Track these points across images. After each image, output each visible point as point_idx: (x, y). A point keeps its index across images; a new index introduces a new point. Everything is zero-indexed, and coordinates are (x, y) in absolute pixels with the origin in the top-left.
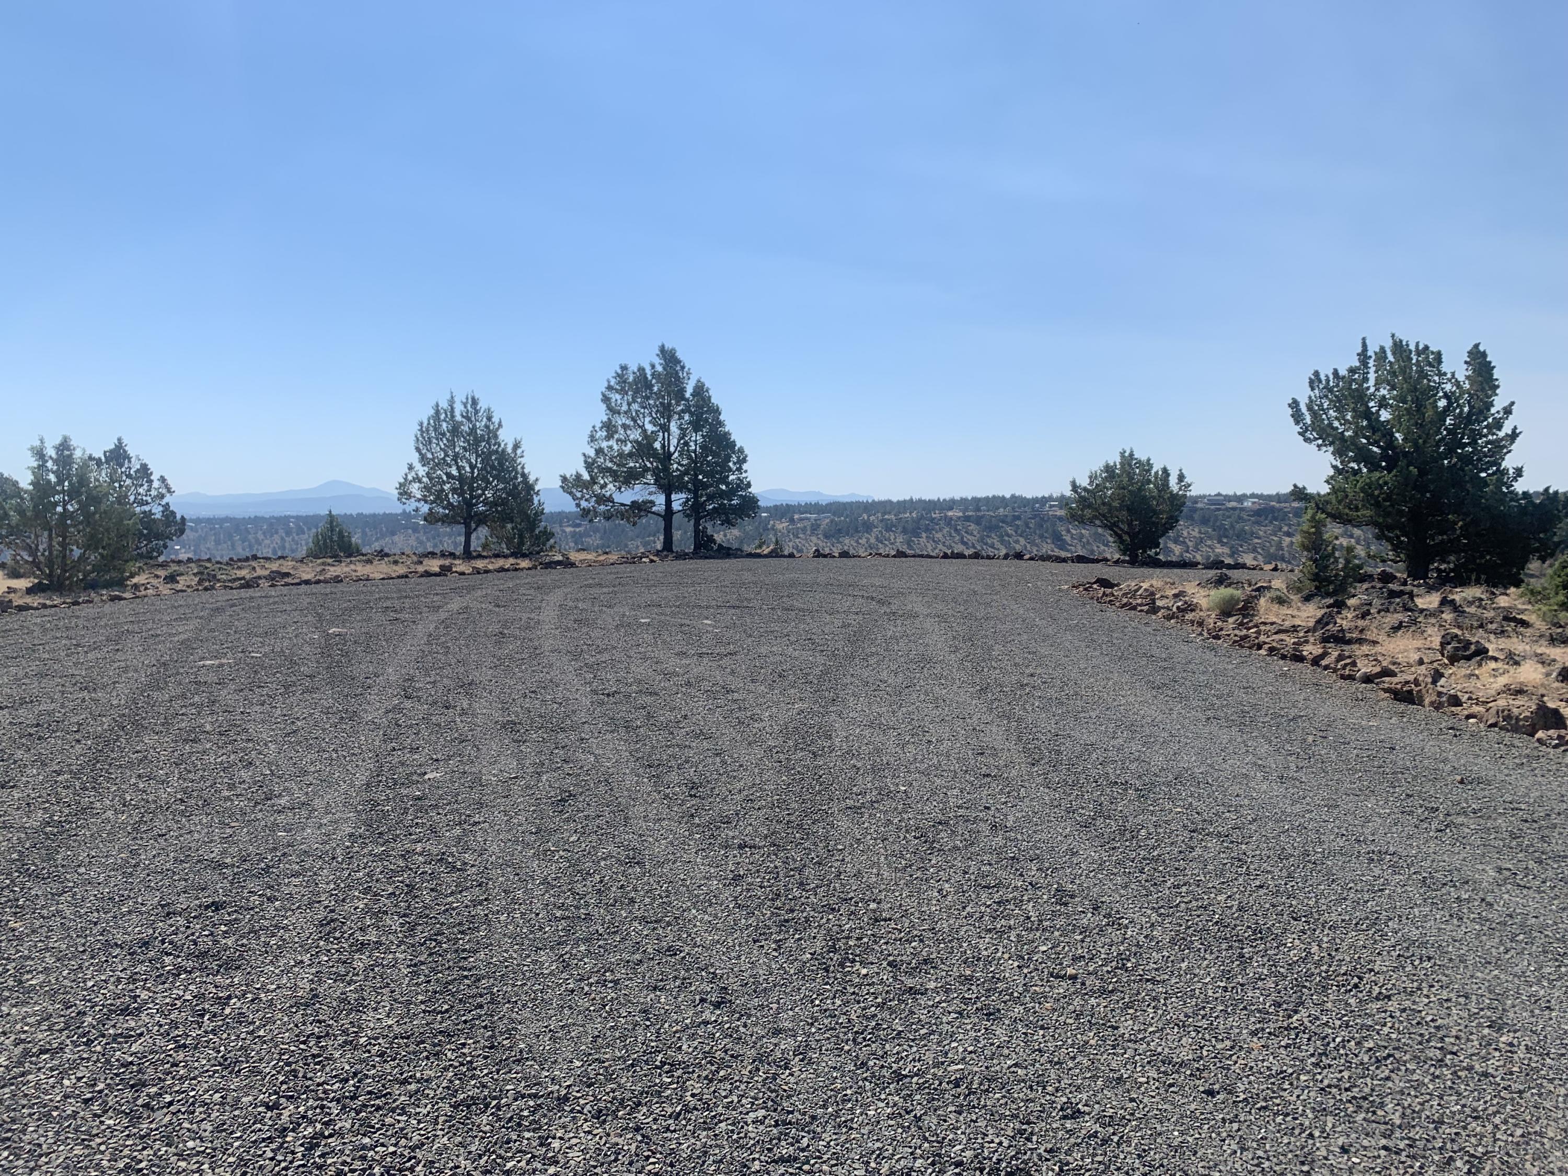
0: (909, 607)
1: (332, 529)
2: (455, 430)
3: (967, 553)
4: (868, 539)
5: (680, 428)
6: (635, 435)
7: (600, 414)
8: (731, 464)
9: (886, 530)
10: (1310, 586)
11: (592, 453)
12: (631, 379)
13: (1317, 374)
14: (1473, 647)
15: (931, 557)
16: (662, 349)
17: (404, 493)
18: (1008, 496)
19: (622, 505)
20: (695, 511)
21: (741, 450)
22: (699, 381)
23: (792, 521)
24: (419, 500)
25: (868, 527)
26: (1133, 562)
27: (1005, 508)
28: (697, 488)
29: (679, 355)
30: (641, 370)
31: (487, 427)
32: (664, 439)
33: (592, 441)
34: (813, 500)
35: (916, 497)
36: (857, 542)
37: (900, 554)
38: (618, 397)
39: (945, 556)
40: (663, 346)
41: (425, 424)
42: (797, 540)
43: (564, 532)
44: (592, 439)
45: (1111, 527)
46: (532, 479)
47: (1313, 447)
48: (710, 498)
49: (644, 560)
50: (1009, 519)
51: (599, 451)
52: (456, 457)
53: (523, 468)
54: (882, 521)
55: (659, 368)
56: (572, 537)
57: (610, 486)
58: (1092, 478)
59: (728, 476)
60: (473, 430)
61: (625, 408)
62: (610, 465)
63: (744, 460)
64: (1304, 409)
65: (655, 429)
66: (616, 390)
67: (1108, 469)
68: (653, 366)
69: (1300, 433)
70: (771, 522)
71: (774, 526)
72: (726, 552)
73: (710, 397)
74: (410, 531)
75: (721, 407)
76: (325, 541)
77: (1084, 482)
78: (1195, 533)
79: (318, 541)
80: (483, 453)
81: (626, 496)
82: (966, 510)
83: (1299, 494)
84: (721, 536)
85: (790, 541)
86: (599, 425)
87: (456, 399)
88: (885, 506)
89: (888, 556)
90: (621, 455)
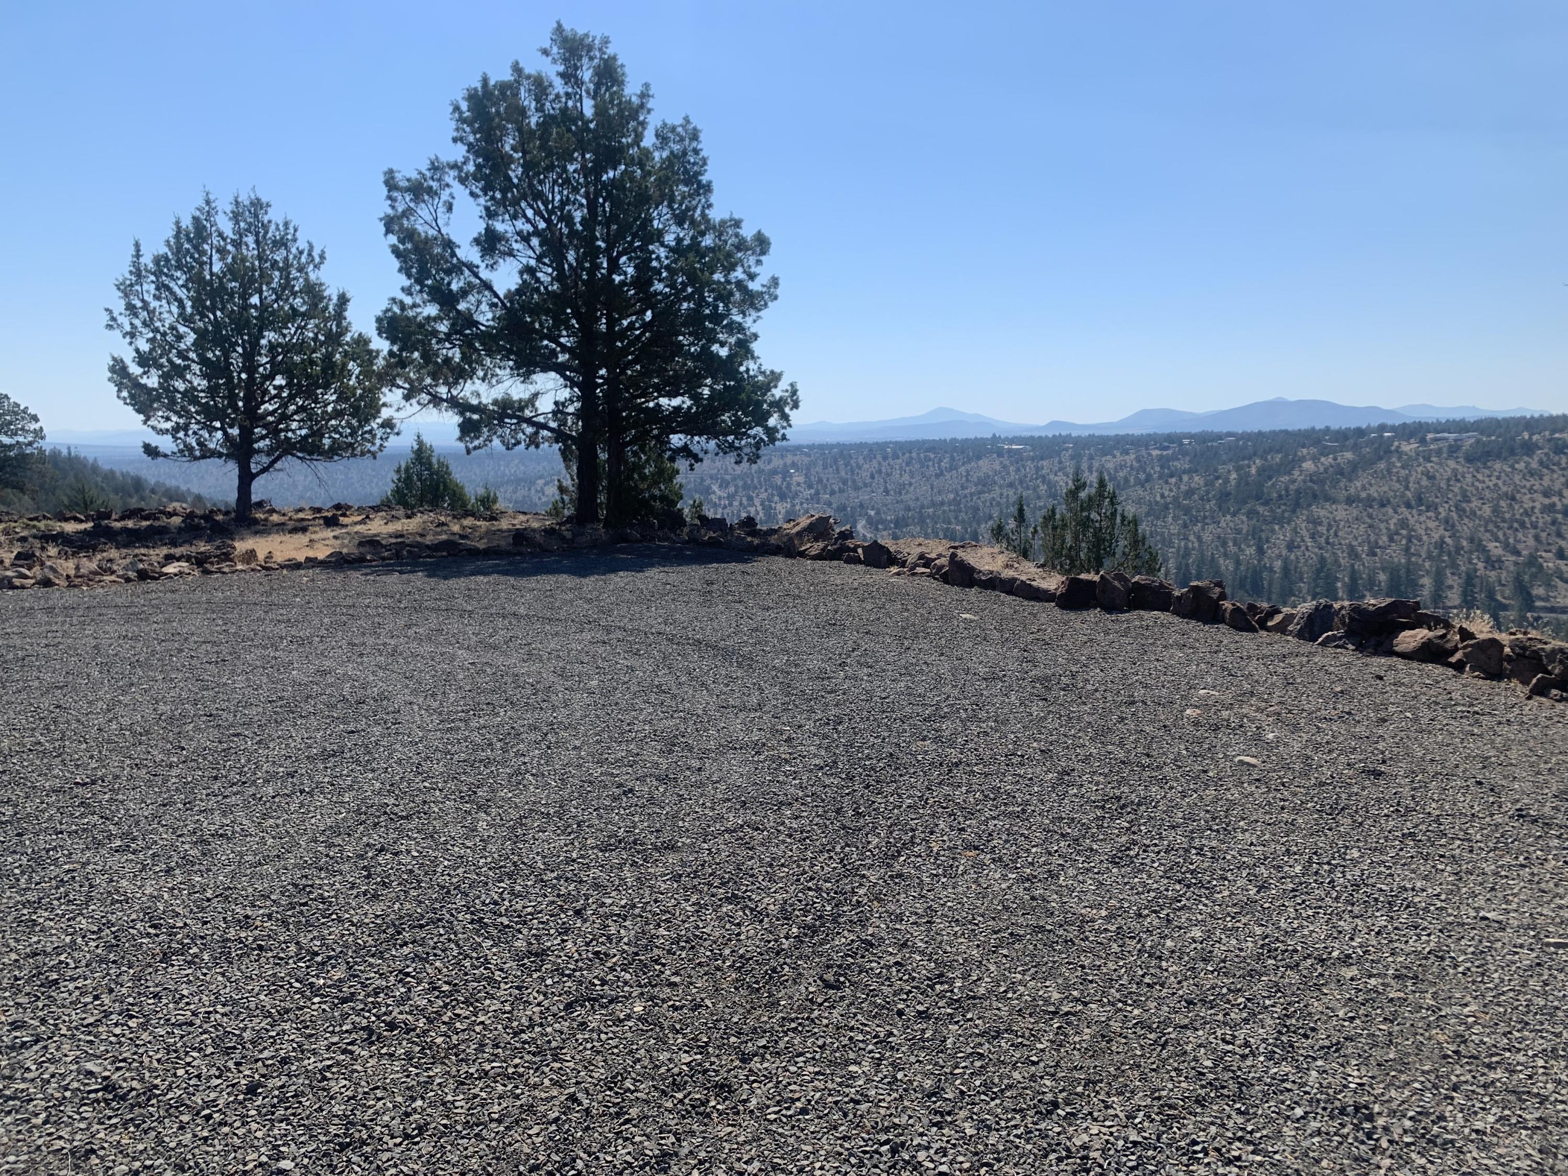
4: (1528, 464)
9: (1555, 453)
23: (1423, 441)
25: (1529, 448)
34: (1457, 416)
36: (1512, 467)
42: (1429, 465)
43: (1150, 455)
54: (1549, 440)
56: (1159, 460)
70: (1396, 443)
71: (1399, 447)
74: (995, 455)
84: (1330, 460)
85: (1420, 465)
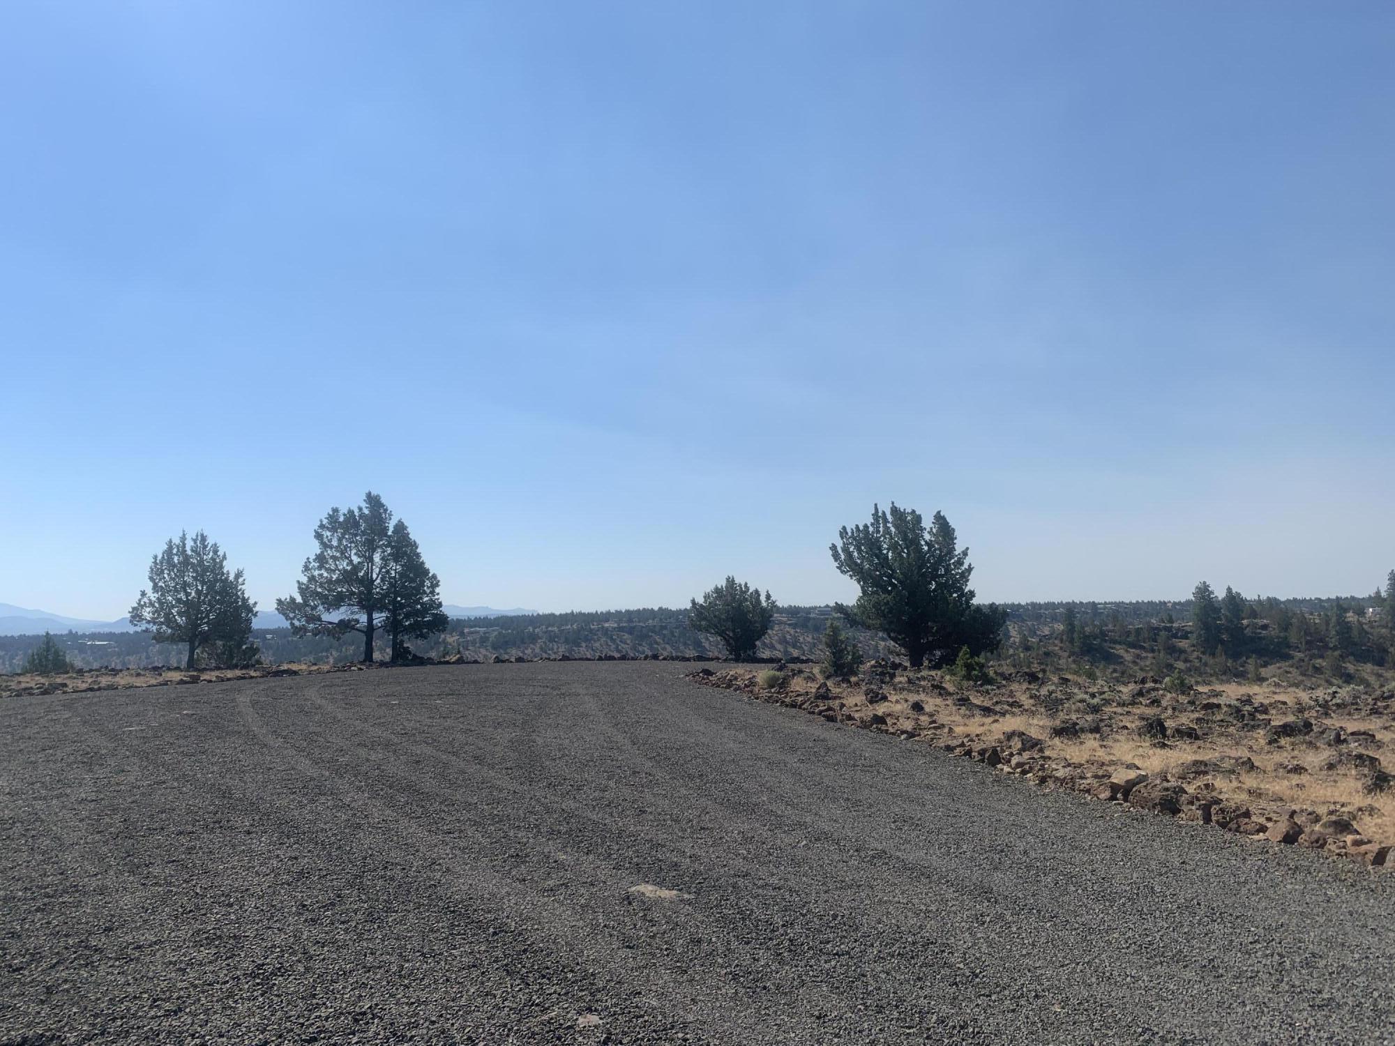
0: (574, 691)
1: (48, 650)
2: (186, 561)
3: (617, 655)
5: (382, 559)
6: (344, 565)
7: (315, 548)
8: (425, 588)
9: (550, 641)
10: (832, 670)
11: (305, 580)
12: (341, 519)
13: (844, 528)
14: (880, 696)
15: (589, 660)
16: (369, 495)
17: (136, 616)
18: (656, 608)
19: (330, 623)
20: (393, 626)
21: (434, 577)
22: (399, 521)
23: (462, 634)
24: (149, 622)
25: (533, 638)
26: (737, 660)
27: (653, 620)
28: (395, 609)
29: (383, 500)
30: (351, 512)
31: (213, 559)
32: (368, 569)
33: (306, 570)
34: (482, 614)
35: (576, 610)
37: (565, 658)
38: (329, 534)
39: (600, 659)
40: (370, 493)
41: (160, 557)
44: (307, 568)
45: (721, 634)
46: (251, 602)
47: (847, 577)
48: (407, 616)
49: (353, 668)
50: (657, 629)
51: (312, 579)
52: (185, 585)
53: (243, 593)
54: (546, 632)
55: (366, 512)
57: (321, 607)
58: (706, 597)
59: (421, 598)
60: (201, 562)
61: (335, 543)
62: (319, 590)
63: (437, 585)
64: (840, 551)
65: (359, 560)
66: (327, 528)
67: (717, 590)
68: (360, 509)
69: (837, 567)
71: (444, 639)
72: (419, 661)
73: (408, 534)
75: (418, 542)
76: (40, 660)
77: (701, 600)
78: (809, 639)
79: (34, 660)
80: (209, 581)
81: (334, 617)
82: (621, 621)
83: (839, 608)
86: (312, 557)
87: (187, 536)
88: (550, 619)
89: (555, 660)
90: (330, 581)
